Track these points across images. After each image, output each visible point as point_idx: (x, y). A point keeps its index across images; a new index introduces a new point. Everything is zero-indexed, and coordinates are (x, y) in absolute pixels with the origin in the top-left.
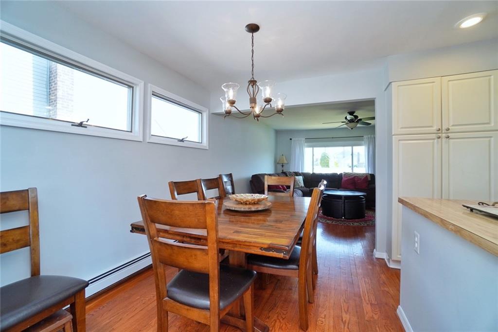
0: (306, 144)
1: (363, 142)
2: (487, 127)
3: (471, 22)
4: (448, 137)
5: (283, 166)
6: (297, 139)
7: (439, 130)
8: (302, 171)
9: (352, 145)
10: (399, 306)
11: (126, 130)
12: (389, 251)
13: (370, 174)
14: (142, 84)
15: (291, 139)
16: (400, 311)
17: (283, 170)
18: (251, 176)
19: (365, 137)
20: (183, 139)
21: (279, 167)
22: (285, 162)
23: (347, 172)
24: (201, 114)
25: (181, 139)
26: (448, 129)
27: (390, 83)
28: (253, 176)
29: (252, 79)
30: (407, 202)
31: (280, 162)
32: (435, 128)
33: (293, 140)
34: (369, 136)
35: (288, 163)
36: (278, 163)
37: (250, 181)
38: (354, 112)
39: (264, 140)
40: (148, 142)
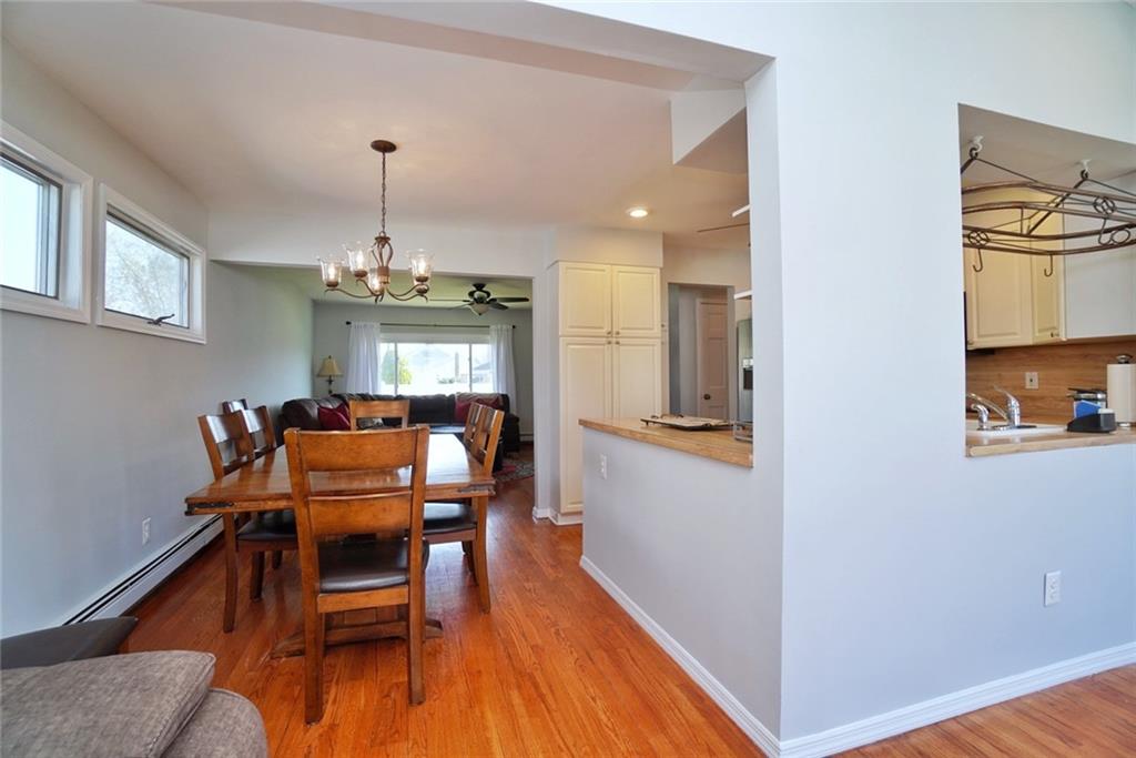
0: (382, 336)
1: (489, 337)
2: (649, 333)
3: (639, 213)
4: (618, 343)
5: (330, 382)
6: (362, 324)
7: (609, 333)
8: (373, 390)
9: (471, 342)
10: (583, 557)
11: (33, 290)
12: (556, 502)
13: (503, 395)
14: (89, 183)
15: (348, 323)
16: (586, 562)
17: (330, 392)
18: (282, 404)
19: (492, 327)
20: (160, 320)
21: (322, 382)
22: (337, 372)
23: (463, 392)
24: (186, 260)
25: (156, 318)
26: (618, 333)
27: (557, 262)
28: (286, 403)
29: (382, 235)
30: (591, 423)
31: (323, 373)
32: (605, 331)
33: (353, 324)
34: (499, 327)
35: (342, 376)
36: (319, 376)
37: (280, 416)
38: (483, 286)
39: (293, 322)
40: (102, 326)
